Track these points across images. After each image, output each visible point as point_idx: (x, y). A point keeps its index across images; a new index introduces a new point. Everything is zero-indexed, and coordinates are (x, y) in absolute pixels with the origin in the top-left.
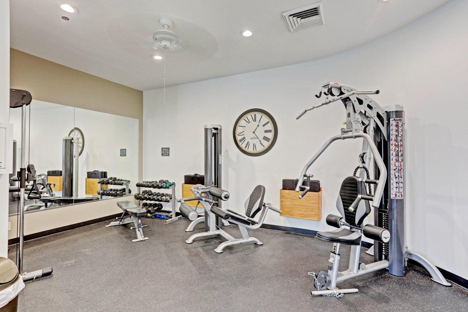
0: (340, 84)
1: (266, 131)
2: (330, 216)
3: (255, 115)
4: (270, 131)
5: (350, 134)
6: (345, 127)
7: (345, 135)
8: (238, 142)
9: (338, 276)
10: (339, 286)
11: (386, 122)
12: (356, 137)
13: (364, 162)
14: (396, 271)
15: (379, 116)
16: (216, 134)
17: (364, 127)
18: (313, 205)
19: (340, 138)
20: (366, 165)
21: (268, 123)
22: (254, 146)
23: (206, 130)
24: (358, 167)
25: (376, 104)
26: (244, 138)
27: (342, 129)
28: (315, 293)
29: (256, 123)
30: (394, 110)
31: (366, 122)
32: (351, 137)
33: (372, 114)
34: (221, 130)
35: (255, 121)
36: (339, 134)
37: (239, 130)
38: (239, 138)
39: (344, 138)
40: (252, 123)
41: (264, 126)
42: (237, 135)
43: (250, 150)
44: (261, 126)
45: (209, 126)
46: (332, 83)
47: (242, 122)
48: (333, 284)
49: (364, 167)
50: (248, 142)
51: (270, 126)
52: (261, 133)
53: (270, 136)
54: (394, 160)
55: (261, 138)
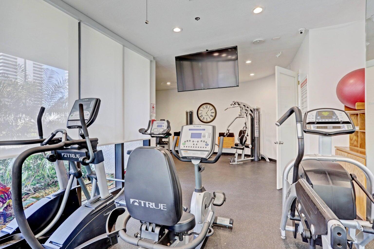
0: (238, 101)
1: (212, 113)
2: (236, 143)
3: (207, 106)
4: (213, 113)
5: (241, 116)
6: (240, 114)
7: (240, 116)
8: (199, 117)
9: (237, 160)
10: (237, 162)
11: (253, 112)
12: (243, 117)
13: (246, 125)
14: (256, 160)
15: (251, 110)
16: (191, 114)
17: (246, 114)
18: (231, 142)
19: (238, 117)
20: (247, 127)
21: (212, 109)
22: (207, 119)
23: (187, 113)
24: (244, 127)
25: (250, 107)
26: (202, 115)
27: (239, 115)
28: (230, 163)
29: (208, 109)
30: (256, 108)
31: (247, 112)
32: (241, 117)
33: (249, 110)
34: (193, 112)
35: (207, 108)
36: (238, 116)
37: (200, 112)
38: (200, 115)
39: (240, 118)
40: (206, 109)
41: (211, 110)
42: (199, 114)
43: (205, 120)
44: (209, 111)
45: (188, 111)
46: (235, 101)
47: (201, 109)
48: (236, 162)
49: (246, 127)
50: (204, 117)
51: (213, 111)
52: (209, 113)
53: (214, 114)
54: (256, 124)
55: (209, 115)
